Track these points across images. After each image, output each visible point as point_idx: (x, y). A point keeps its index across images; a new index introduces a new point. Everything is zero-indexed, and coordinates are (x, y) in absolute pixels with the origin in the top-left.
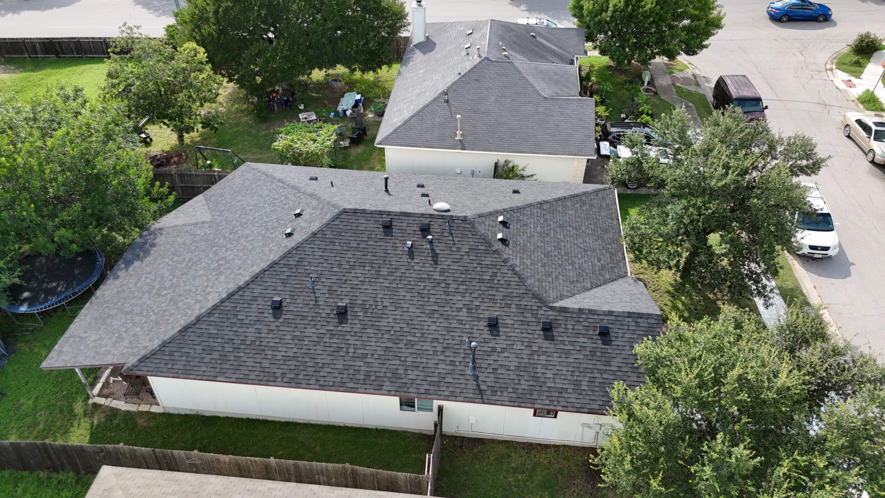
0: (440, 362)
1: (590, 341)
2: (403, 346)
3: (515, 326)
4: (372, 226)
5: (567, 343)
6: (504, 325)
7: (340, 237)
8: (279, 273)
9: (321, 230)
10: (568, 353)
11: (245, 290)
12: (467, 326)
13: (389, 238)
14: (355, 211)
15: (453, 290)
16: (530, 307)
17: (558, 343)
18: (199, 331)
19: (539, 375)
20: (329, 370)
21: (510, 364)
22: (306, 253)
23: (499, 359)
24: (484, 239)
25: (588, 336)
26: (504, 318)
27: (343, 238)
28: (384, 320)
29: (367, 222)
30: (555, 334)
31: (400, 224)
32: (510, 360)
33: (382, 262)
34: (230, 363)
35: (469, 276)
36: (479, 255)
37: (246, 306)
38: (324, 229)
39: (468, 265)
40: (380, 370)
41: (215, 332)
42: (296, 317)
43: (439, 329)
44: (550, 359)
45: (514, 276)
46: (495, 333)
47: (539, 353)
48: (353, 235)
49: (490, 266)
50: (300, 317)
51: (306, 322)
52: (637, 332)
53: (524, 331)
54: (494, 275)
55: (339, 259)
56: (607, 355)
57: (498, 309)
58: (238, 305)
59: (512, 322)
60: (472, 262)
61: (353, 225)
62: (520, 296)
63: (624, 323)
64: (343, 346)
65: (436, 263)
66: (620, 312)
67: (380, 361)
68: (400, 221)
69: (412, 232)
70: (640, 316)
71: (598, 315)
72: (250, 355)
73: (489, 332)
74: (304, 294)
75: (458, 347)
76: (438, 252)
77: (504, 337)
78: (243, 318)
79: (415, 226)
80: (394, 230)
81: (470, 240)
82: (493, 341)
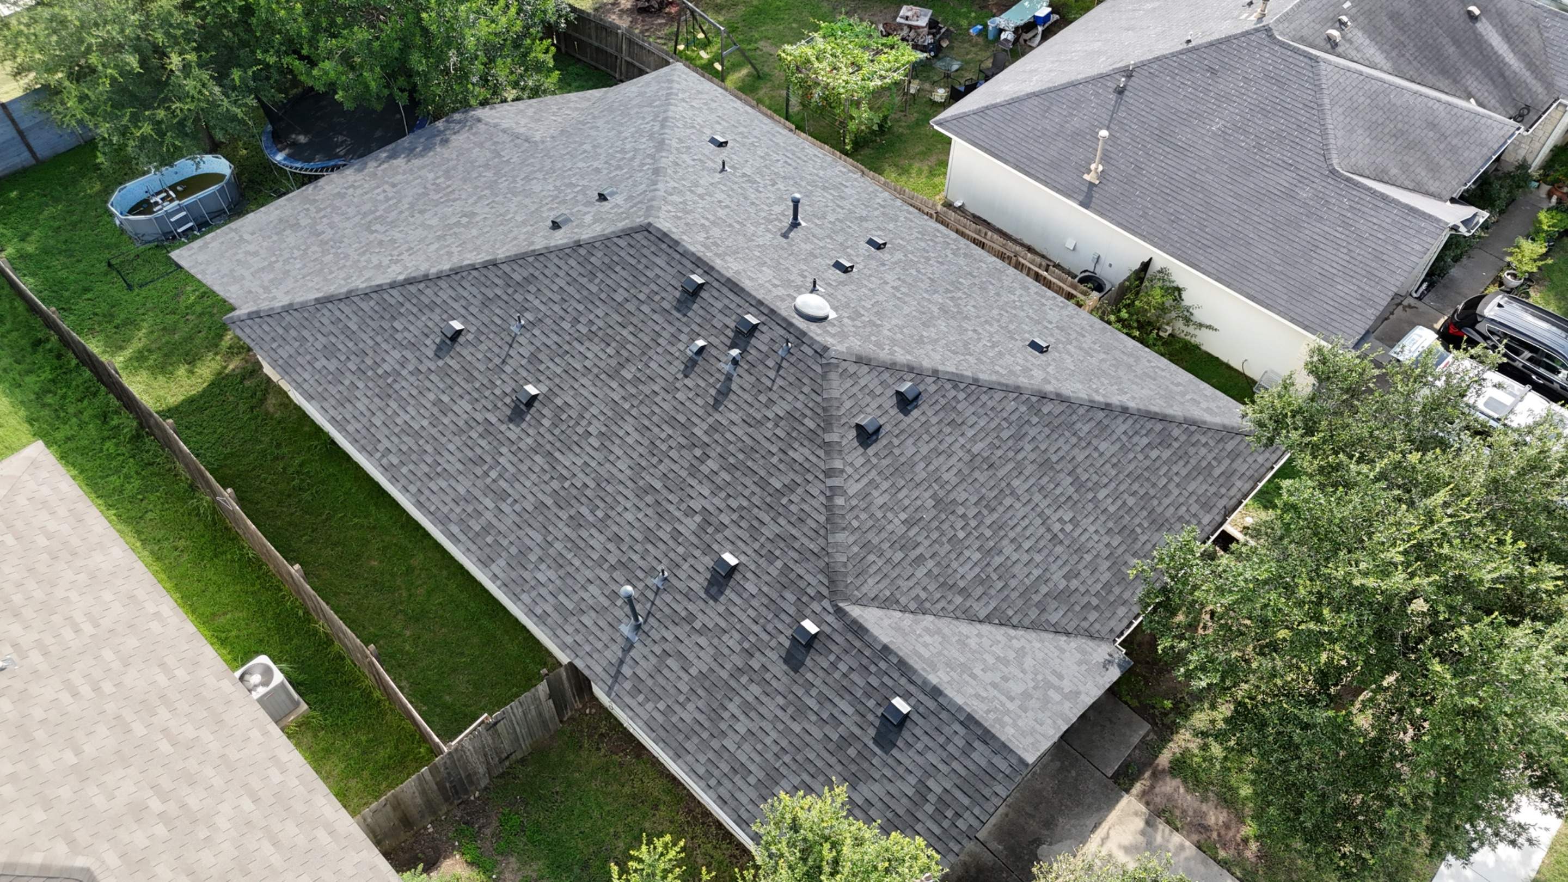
0: (598, 582)
1: (857, 718)
2: (564, 518)
3: (755, 603)
4: (669, 278)
5: (814, 692)
6: (738, 588)
7: (609, 272)
8: (488, 283)
9: (591, 244)
10: (801, 711)
11: (430, 284)
12: (681, 550)
13: (678, 315)
14: (663, 238)
15: (707, 471)
16: (802, 584)
17: (801, 681)
18: (338, 313)
19: (726, 715)
20: (444, 484)
21: (695, 661)
22: (546, 272)
23: (687, 641)
24: (825, 409)
25: (859, 707)
26: (749, 575)
27: (613, 276)
28: (571, 455)
29: (667, 268)
30: (808, 662)
31: (711, 300)
32: (702, 654)
33: (637, 352)
34: (341, 388)
35: (749, 463)
36: (794, 434)
37: (415, 310)
38: (597, 245)
39: (763, 441)
40: (508, 533)
41: (354, 327)
42: (461, 370)
43: (637, 524)
44: (764, 699)
45: (823, 510)
46: (714, 590)
47: (755, 677)
48: (630, 279)
49: (797, 467)
50: (466, 374)
51: (468, 387)
52: (955, 765)
53: (762, 621)
54: (790, 488)
55: (581, 307)
56: (866, 765)
57: (750, 552)
58: (408, 305)
59: (754, 591)
60: (774, 439)
61: (643, 260)
62: (804, 555)
63: (946, 730)
64: (488, 459)
65: (717, 404)
66: (955, 704)
67: (518, 520)
68: (716, 294)
69: (719, 326)
70: (987, 737)
71: (912, 682)
72: (369, 393)
73: (706, 584)
74: (497, 340)
75: (641, 574)
76: (734, 387)
77: (721, 609)
78: (400, 327)
79: (734, 317)
80: (695, 307)
81: (801, 397)
82: (701, 603)
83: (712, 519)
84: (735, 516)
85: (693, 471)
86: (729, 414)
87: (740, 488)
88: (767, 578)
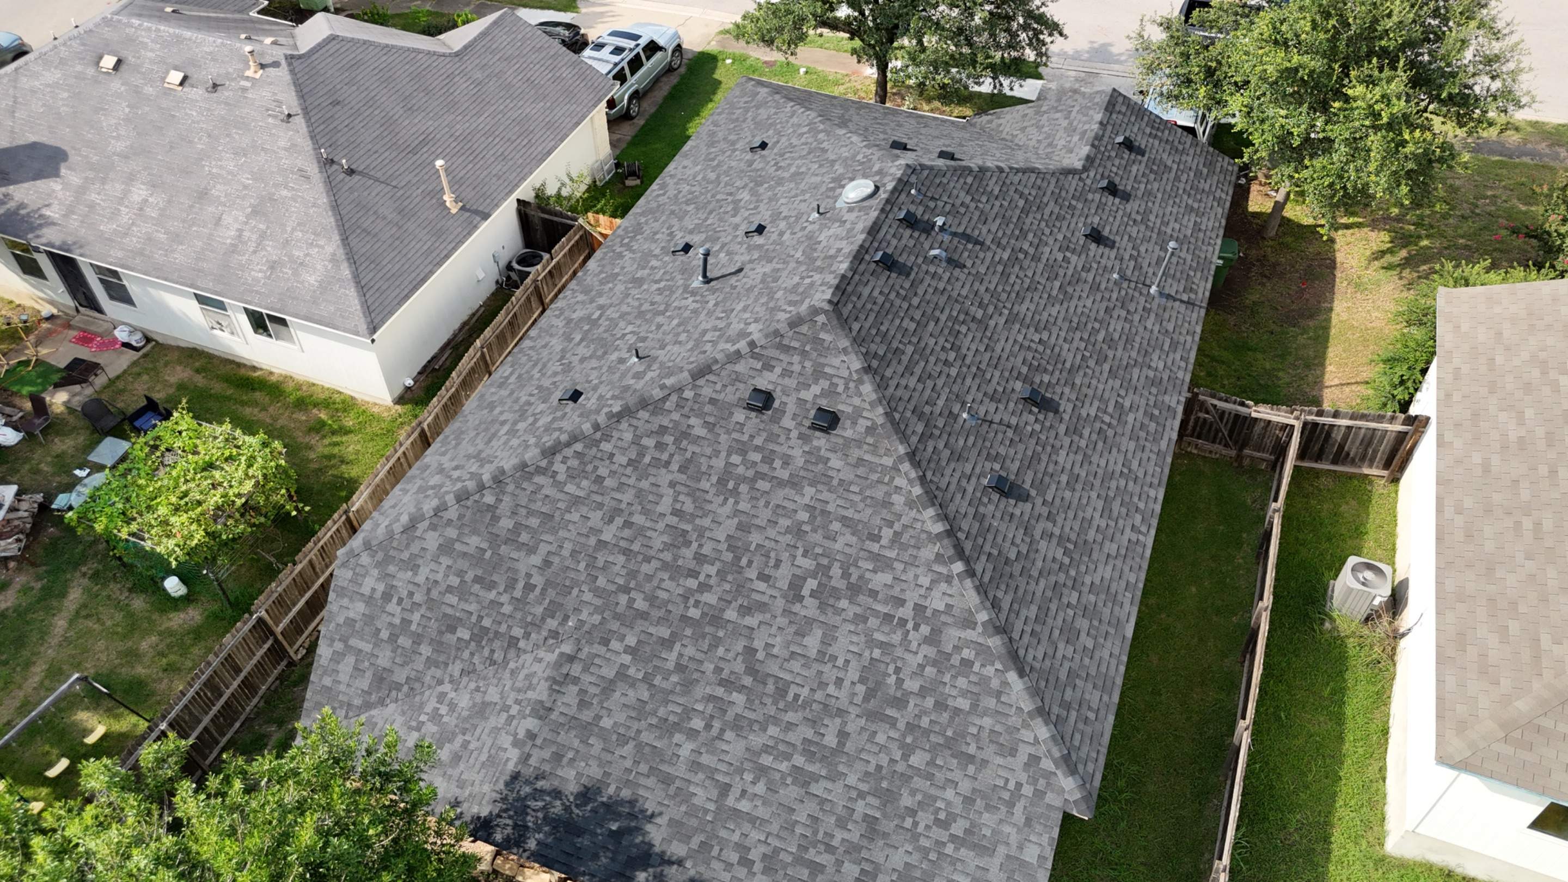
1: (1137, 164)
3: (1104, 217)
5: (1136, 185)
8: (936, 458)
9: (864, 356)
10: (1149, 193)
11: (956, 525)
12: (1094, 265)
13: (913, 273)
14: (841, 291)
15: (1032, 249)
16: (1079, 189)
17: (1134, 192)
18: (1026, 639)
19: (1175, 234)
20: (1135, 463)
22: (906, 398)
23: (1148, 260)
25: (1130, 163)
26: (1089, 221)
27: (892, 333)
29: (870, 285)
30: (1122, 188)
31: (892, 246)
32: (1150, 249)
33: (957, 307)
38: (864, 350)
40: (1145, 397)
41: (1034, 609)
42: (1032, 469)
44: (1155, 213)
45: (1027, 175)
46: (1109, 243)
47: (1145, 218)
50: (1035, 462)
51: (1045, 458)
53: (1112, 214)
57: (1074, 220)
58: (987, 548)
59: (1097, 217)
61: (869, 306)
62: (1060, 187)
63: (1118, 121)
65: (979, 243)
66: (1104, 116)
68: (885, 243)
69: (912, 241)
71: (1103, 136)
72: (1092, 567)
75: (1123, 292)
76: (960, 230)
78: (1014, 550)
79: (901, 231)
80: (900, 260)
81: (952, 184)
82: (1121, 251)
83: (1065, 245)
84: (1056, 230)
85: (1036, 258)
86: (982, 232)
87: (1035, 227)
88: (1086, 210)
